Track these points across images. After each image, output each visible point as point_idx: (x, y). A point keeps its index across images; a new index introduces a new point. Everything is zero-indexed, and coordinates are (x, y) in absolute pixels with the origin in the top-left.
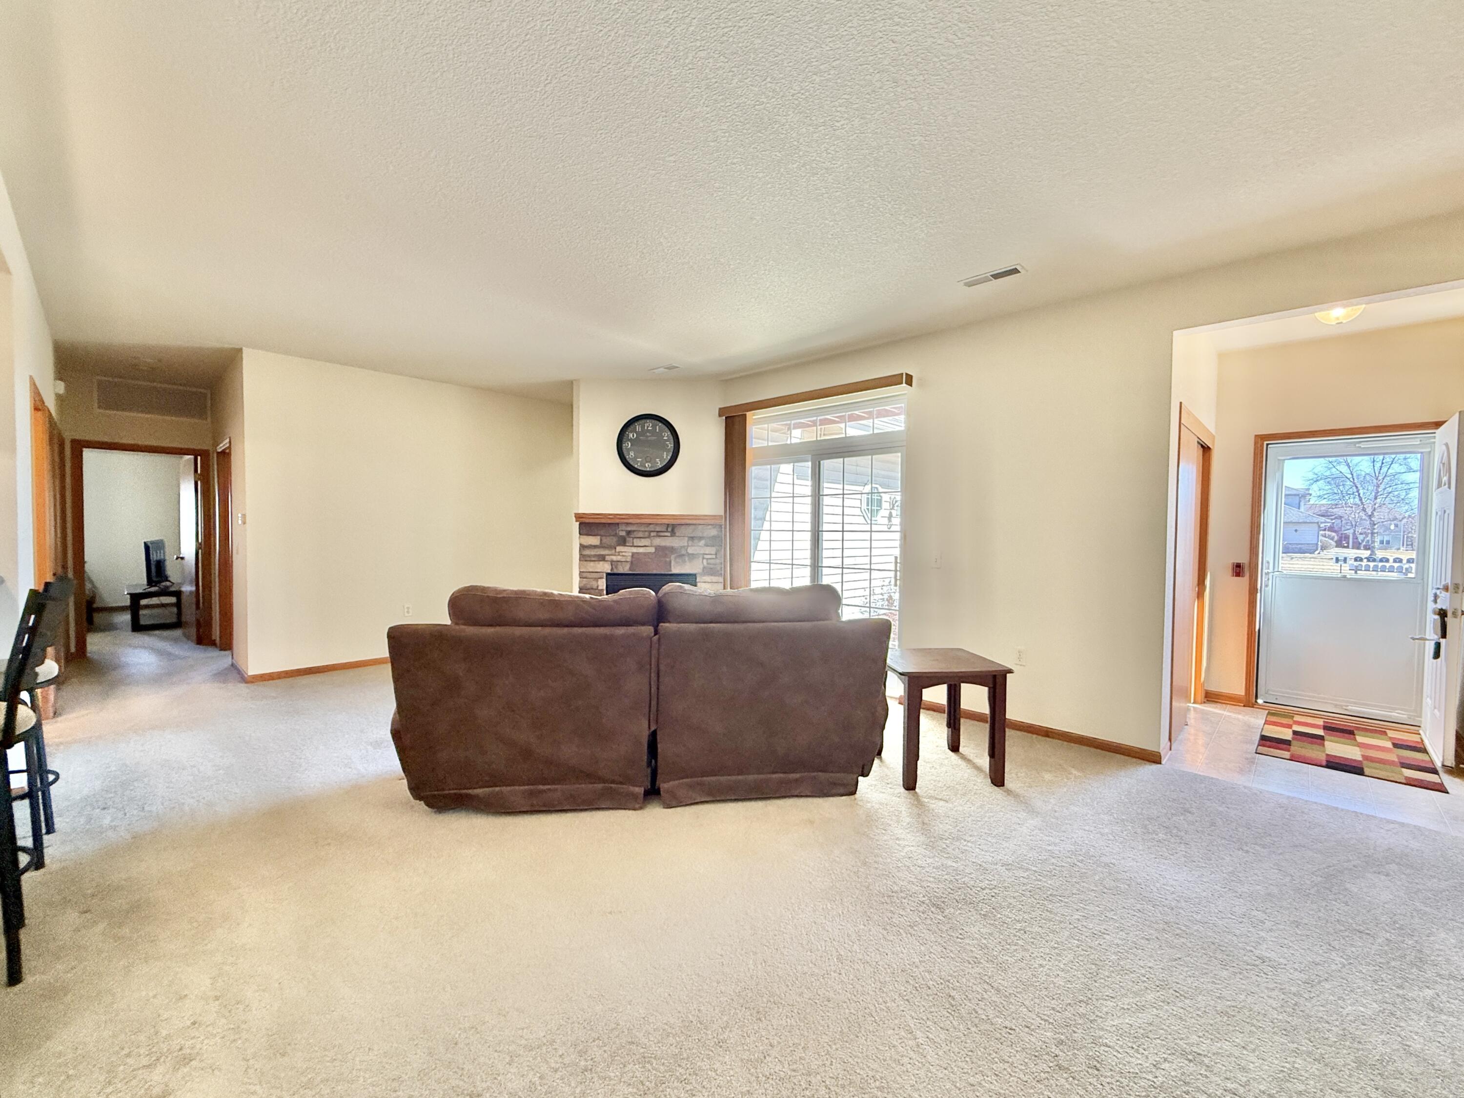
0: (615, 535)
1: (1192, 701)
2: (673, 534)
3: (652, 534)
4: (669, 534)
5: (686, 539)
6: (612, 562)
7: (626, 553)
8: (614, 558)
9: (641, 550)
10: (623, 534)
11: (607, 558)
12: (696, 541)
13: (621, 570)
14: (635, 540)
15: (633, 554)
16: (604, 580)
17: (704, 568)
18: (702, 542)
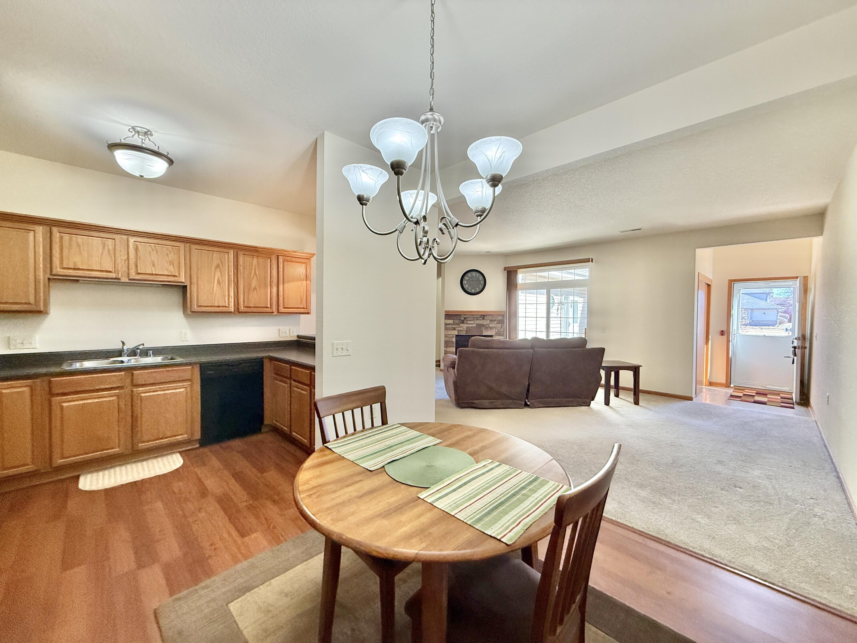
0: (460, 319)
1: (704, 385)
2: (483, 319)
3: (475, 319)
4: (481, 319)
5: (489, 321)
6: (458, 331)
7: (464, 326)
8: (459, 329)
9: (470, 325)
10: (463, 319)
11: (456, 329)
12: (493, 322)
13: (461, 334)
14: (468, 321)
15: (467, 327)
16: (455, 338)
17: (496, 333)
18: (496, 322)
